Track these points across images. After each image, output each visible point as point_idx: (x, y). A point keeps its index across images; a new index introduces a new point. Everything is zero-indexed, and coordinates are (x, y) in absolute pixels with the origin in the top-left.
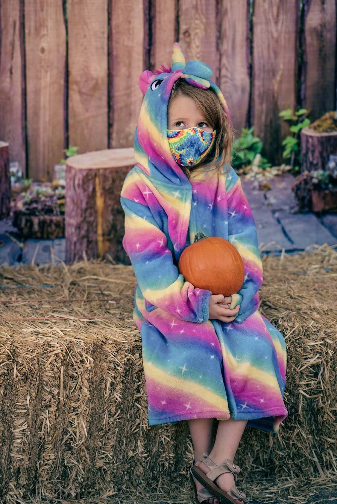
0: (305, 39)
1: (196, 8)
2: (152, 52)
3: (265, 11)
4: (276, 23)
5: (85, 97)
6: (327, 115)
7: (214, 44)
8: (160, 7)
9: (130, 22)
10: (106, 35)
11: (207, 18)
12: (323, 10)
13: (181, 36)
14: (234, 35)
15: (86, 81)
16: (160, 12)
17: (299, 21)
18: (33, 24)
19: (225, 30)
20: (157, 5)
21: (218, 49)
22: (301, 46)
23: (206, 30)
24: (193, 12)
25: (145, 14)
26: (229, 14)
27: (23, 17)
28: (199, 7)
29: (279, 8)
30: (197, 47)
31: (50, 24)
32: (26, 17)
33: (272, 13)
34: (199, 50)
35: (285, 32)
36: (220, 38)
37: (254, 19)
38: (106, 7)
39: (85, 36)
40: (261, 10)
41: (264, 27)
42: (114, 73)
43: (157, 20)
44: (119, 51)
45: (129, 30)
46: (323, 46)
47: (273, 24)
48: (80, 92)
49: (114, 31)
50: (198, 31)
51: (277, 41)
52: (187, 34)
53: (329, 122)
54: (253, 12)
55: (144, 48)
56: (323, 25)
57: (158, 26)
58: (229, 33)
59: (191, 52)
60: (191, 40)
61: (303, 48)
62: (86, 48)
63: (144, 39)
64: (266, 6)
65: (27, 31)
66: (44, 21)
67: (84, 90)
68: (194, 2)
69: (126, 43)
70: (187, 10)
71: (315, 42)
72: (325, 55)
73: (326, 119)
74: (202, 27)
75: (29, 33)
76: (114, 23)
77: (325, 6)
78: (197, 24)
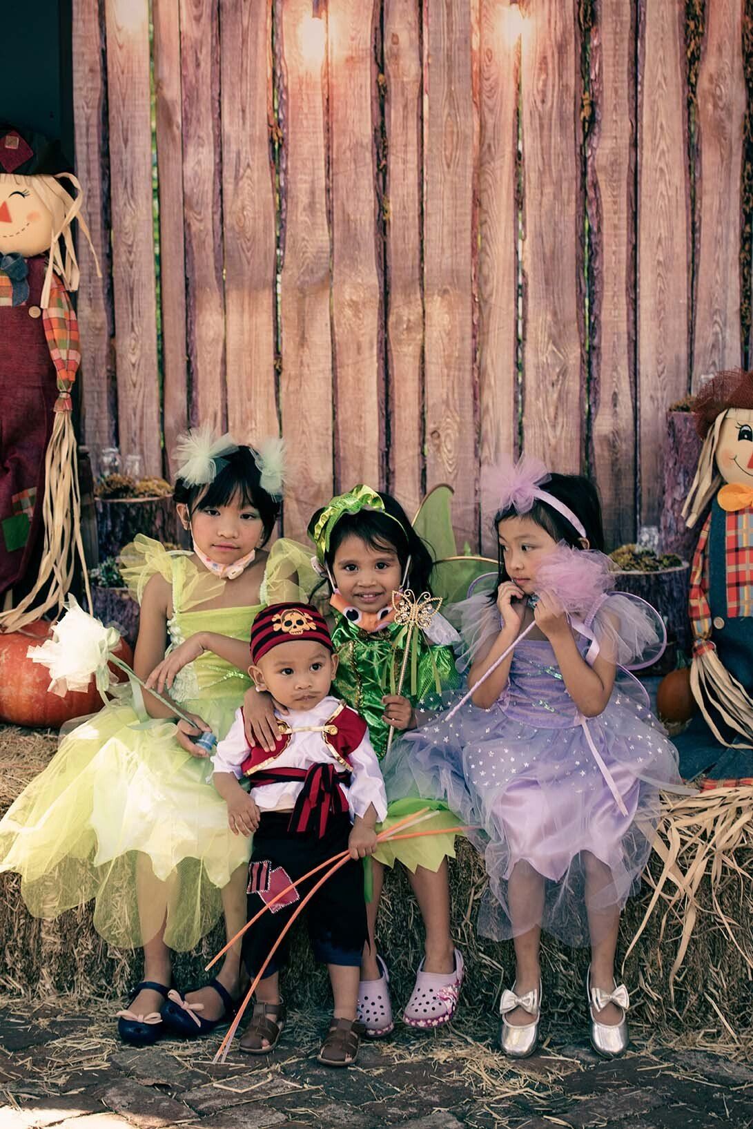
0: (593, 449)
1: (447, 403)
2: (390, 456)
3: (538, 412)
4: (554, 427)
5: (305, 506)
6: (624, 547)
7: (472, 449)
8: (399, 400)
9: (361, 417)
10: (330, 433)
11: (461, 416)
12: (615, 414)
13: (428, 437)
14: (498, 439)
15: (306, 487)
16: (399, 407)
17: (585, 426)
18: (238, 415)
19: (486, 431)
20: (396, 398)
21: (476, 455)
22: (587, 457)
23: (460, 431)
24: (444, 408)
25: (380, 409)
26: (491, 413)
27: (225, 407)
28: (451, 402)
29: (557, 408)
30: (450, 451)
31: (259, 416)
32: (229, 407)
33: (548, 414)
34: (451, 456)
35: (566, 439)
36: (479, 442)
37: (524, 419)
38: (330, 398)
39: (303, 432)
40: (534, 409)
41: (537, 430)
42: (341, 478)
43: (396, 415)
44: (346, 452)
45: (360, 427)
46: (617, 459)
47: (549, 428)
48: (298, 500)
49: (340, 428)
50: (449, 431)
51: (555, 450)
52: (435, 435)
53: (627, 556)
54: (523, 411)
55: (380, 449)
56: (616, 433)
57: (397, 423)
58: (491, 437)
59: (441, 457)
60: (440, 442)
61: (591, 460)
62: (305, 447)
63: (380, 439)
64: (541, 405)
65: (230, 424)
66: (251, 412)
67: (302, 498)
68: (445, 396)
69: (356, 443)
70: (434, 405)
71: (606, 454)
72: (619, 470)
73: (623, 553)
74: (456, 427)
75: (234, 427)
76: (340, 418)
77: (618, 409)
78: (448, 423)
